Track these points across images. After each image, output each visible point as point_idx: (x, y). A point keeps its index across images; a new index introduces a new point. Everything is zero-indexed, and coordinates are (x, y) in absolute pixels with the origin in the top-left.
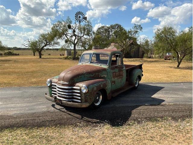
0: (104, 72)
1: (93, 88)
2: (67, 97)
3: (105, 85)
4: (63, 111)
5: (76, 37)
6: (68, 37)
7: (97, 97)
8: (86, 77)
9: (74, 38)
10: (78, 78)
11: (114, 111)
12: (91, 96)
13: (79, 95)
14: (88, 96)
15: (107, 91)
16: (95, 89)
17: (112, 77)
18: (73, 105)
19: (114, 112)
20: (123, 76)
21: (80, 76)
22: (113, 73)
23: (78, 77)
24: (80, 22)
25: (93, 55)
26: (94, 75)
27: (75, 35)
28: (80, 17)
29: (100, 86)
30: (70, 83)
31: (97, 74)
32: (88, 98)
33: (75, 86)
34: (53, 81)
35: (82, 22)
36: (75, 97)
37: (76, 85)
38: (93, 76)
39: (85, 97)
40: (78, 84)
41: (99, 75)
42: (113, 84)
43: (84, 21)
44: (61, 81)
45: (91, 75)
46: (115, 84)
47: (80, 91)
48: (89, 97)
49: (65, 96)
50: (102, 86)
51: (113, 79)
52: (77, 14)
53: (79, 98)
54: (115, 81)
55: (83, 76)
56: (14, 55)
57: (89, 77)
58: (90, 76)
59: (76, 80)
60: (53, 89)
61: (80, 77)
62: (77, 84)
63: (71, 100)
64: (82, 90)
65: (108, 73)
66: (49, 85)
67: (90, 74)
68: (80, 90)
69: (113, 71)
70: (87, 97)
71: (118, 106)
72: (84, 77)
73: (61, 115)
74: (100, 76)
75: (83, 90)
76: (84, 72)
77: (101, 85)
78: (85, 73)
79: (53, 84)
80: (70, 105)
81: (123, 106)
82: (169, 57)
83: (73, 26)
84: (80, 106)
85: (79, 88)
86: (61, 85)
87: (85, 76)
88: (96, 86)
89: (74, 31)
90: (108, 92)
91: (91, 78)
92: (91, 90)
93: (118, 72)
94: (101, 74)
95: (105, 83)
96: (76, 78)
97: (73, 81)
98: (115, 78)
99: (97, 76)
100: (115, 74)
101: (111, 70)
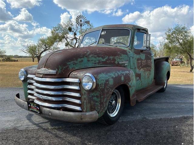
0: (123, 56)
1: (107, 81)
2: (54, 99)
3: (128, 78)
4: (44, 129)
5: (77, 41)
6: (68, 40)
7: (112, 101)
8: (92, 60)
9: (75, 41)
10: (75, 62)
11: (147, 128)
12: (102, 97)
13: (77, 95)
14: (97, 97)
15: (130, 89)
16: (111, 82)
17: (136, 66)
18: (63, 116)
19: (148, 130)
20: (151, 67)
21: (81, 58)
22: (138, 60)
23: (77, 60)
24: (81, 25)
25: (102, 32)
26: (106, 58)
27: (76, 38)
28: (81, 21)
29: (119, 77)
30: (59, 72)
31: (111, 57)
32: (96, 102)
33: (68, 77)
34: (29, 72)
35: (84, 26)
36: (68, 99)
37: (70, 75)
38: (104, 60)
39: (90, 99)
40: (76, 73)
41: (115, 60)
42: (137, 79)
43: (85, 25)
44: (42, 67)
45: (101, 58)
46: (140, 79)
47: (80, 87)
48: (99, 99)
49: (50, 98)
50: (123, 79)
51: (138, 71)
52: (78, 18)
53: (78, 101)
54: (140, 74)
55: (85, 59)
56: (13, 61)
57: (97, 61)
58: (99, 60)
59: (71, 65)
60: (29, 86)
61: (79, 60)
62: (74, 73)
63: (60, 106)
64: (84, 83)
65: (130, 59)
66: (22, 79)
68: (80, 84)
69: (138, 57)
70: (95, 98)
71: (151, 119)
72: (89, 61)
73: (38, 138)
74: (116, 62)
75: (86, 85)
76: (87, 52)
77: (121, 77)
78: (90, 54)
79: (29, 76)
80: (56, 116)
81: (161, 119)
82: (176, 63)
83: (74, 29)
84: (78, 120)
85: (76, 80)
86: (41, 76)
87: (90, 59)
88: (113, 78)
89: (75, 34)
90: (132, 91)
91: (101, 63)
92: (102, 83)
93: (144, 60)
94: (119, 58)
95: (128, 74)
96: (72, 62)
97: (64, 68)
98: (140, 69)
99: (112, 62)
100: (141, 63)
101: (135, 54)
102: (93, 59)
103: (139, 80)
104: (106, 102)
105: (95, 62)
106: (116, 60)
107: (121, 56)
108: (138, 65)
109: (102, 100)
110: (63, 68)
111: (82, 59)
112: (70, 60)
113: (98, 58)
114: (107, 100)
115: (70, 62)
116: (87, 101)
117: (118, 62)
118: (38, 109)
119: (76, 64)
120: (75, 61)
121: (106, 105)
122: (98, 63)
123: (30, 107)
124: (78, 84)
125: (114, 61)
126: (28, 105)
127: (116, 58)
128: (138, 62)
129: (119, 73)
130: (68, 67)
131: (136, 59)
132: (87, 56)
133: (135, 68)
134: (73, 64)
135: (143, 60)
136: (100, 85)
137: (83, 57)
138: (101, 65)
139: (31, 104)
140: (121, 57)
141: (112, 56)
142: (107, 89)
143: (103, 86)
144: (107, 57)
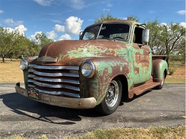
0: (123, 49)
1: (106, 69)
2: (53, 86)
3: (126, 69)
8: (92, 51)
12: (101, 84)
14: (96, 84)
17: (135, 60)
22: (137, 54)
23: (77, 50)
26: (105, 50)
29: (118, 67)
30: (60, 60)
32: (95, 89)
33: (68, 65)
37: (70, 63)
40: (75, 61)
42: (136, 73)
44: (43, 56)
45: (100, 50)
48: (98, 86)
49: (49, 85)
50: (121, 69)
51: (136, 65)
54: (138, 68)
57: (97, 53)
59: (71, 54)
60: (30, 76)
61: (80, 49)
65: (128, 53)
69: (136, 51)
70: (94, 85)
74: (115, 55)
76: (88, 42)
78: (90, 45)
79: (30, 65)
80: (55, 102)
85: (76, 68)
87: (90, 50)
88: (112, 67)
90: (130, 83)
91: (101, 54)
92: (101, 71)
93: (143, 55)
94: (118, 51)
95: (127, 65)
96: (73, 51)
97: (65, 56)
98: (138, 63)
99: (111, 54)
100: (140, 57)
103: (137, 74)
104: (104, 90)
105: (95, 53)
106: (115, 52)
107: (120, 49)
108: (137, 59)
109: (100, 87)
110: (63, 56)
111: (82, 49)
112: (70, 49)
113: (97, 50)
114: (105, 88)
115: (70, 51)
116: (86, 88)
117: (117, 54)
118: (37, 96)
119: (76, 53)
120: (75, 51)
121: (104, 93)
123: (30, 93)
124: (78, 71)
125: (113, 54)
126: (28, 91)
127: (115, 50)
128: (136, 56)
129: (118, 64)
130: (68, 56)
131: (135, 53)
132: (86, 47)
133: (134, 62)
134: (74, 53)
135: (141, 55)
136: (100, 72)
137: (83, 47)
138: (100, 56)
139: (30, 91)
142: (106, 77)
143: (102, 73)
144: (107, 49)
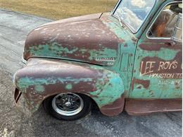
10: (36, 48)
15: (95, 99)
16: (40, 89)
21: (42, 44)
22: (146, 59)
26: (74, 50)
31: (83, 50)
38: (71, 52)
41: (89, 55)
45: (66, 49)
46: (146, 87)
51: (140, 76)
54: (148, 81)
55: (46, 47)
57: (61, 52)
58: (63, 51)
61: (40, 46)
65: (121, 56)
67: (64, 47)
72: (50, 49)
74: (91, 58)
78: (54, 41)
87: (52, 48)
88: (44, 85)
90: (102, 102)
91: (66, 55)
92: (24, 88)
94: (98, 54)
96: (34, 47)
98: (149, 74)
99: (83, 57)
100: (156, 64)
101: (141, 50)
102: (56, 48)
103: (143, 88)
105: (58, 52)
106: (91, 55)
107: (103, 51)
108: (144, 68)
111: (44, 46)
113: (62, 49)
115: (32, 46)
117: (93, 58)
122: (62, 55)
125: (86, 56)
127: (91, 52)
128: (145, 63)
129: (62, 81)
131: (141, 58)
132: (49, 44)
133: (134, 71)
135: (165, 61)
137: (45, 44)
140: (101, 52)
141: (86, 48)
142: (33, 94)
143: (26, 90)
144: (77, 48)
